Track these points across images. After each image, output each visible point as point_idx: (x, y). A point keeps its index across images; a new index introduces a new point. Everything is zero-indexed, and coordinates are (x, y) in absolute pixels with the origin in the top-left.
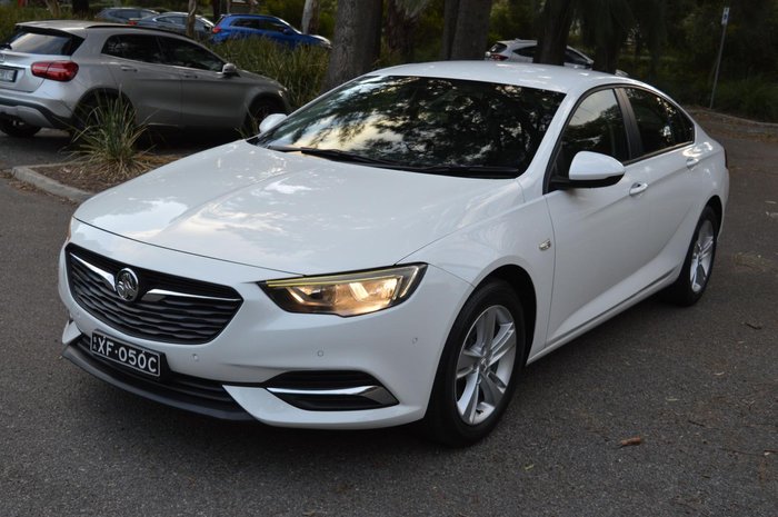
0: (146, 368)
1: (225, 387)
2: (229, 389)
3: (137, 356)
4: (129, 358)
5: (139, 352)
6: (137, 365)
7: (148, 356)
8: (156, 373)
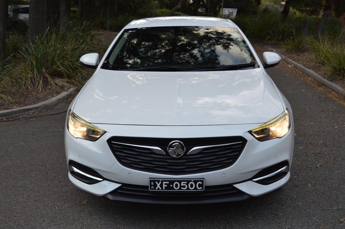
0: (196, 188)
1: (234, 185)
2: (236, 186)
3: (187, 184)
4: (181, 186)
5: (188, 182)
6: (188, 189)
7: (196, 182)
8: (202, 189)
